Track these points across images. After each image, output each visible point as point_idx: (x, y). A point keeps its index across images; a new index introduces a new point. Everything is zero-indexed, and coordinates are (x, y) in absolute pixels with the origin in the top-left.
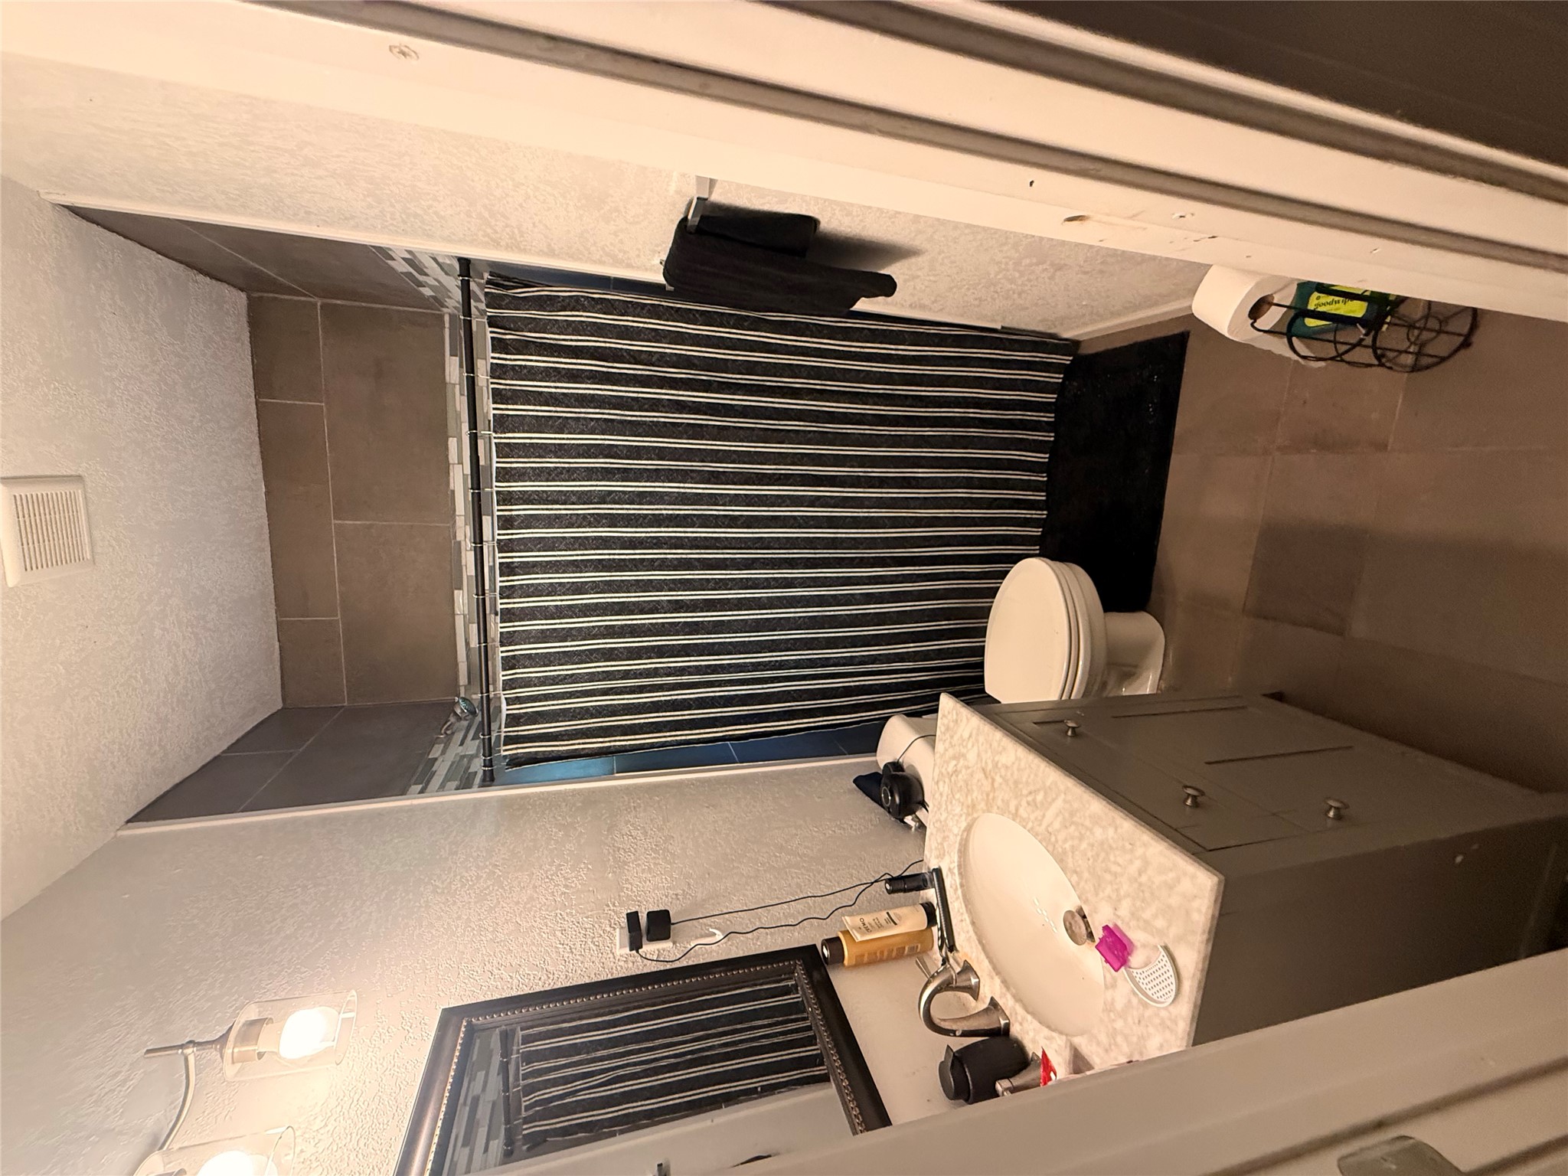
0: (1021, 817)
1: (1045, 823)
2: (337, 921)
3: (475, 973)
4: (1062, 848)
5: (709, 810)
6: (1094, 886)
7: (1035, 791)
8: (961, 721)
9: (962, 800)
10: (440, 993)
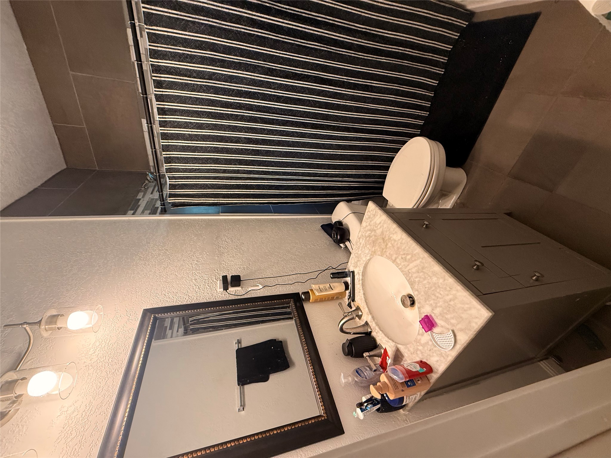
0: (397, 262)
1: (408, 268)
2: (96, 269)
3: (158, 295)
4: (413, 279)
5: (259, 233)
6: (425, 298)
7: (407, 254)
8: (377, 216)
9: (370, 248)
10: (143, 302)
